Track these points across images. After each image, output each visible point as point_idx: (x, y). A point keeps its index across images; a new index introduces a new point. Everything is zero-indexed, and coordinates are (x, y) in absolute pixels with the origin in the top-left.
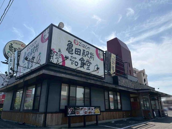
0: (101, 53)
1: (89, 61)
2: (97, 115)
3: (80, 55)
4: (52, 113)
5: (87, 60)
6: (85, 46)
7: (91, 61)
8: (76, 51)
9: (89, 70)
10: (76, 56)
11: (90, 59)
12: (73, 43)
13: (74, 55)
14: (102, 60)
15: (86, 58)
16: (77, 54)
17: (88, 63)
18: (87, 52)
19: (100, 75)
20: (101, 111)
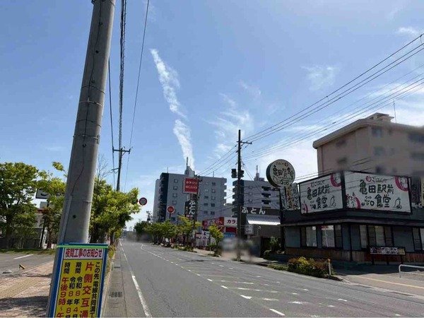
0: (404, 180)
1: (388, 196)
2: (401, 256)
3: (375, 192)
5: (385, 195)
6: (380, 180)
7: (390, 195)
8: (369, 189)
9: (389, 207)
10: (371, 195)
11: (388, 193)
12: (366, 181)
13: (369, 194)
14: (405, 190)
15: (382, 195)
16: (372, 192)
17: (386, 199)
18: (383, 186)
19: (404, 211)
20: (406, 252)
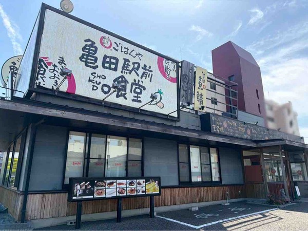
0: (171, 66)
1: (140, 83)
2: (152, 196)
3: (115, 69)
4: (43, 193)
5: (135, 80)
6: (129, 52)
7: (146, 82)
8: (104, 62)
9: (140, 101)
10: (107, 72)
11: (141, 78)
12: (98, 44)
13: (100, 71)
14: (172, 80)
15: (130, 78)
16: (109, 68)
17: (136, 88)
18: (134, 63)
19: (166, 113)
